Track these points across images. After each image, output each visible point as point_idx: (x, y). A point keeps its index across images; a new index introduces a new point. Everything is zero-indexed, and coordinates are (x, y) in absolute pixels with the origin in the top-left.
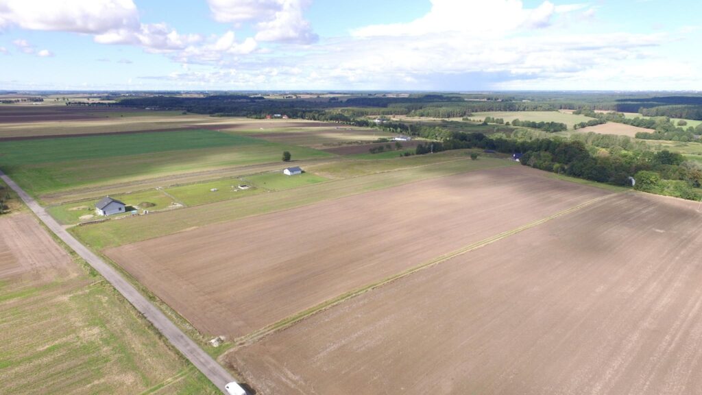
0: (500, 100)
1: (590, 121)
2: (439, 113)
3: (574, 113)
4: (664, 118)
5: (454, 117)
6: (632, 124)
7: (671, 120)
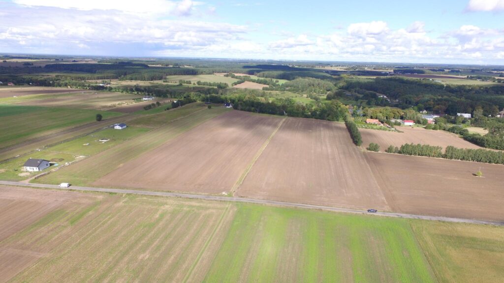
0: (171, 66)
1: (238, 81)
2: (145, 77)
3: (225, 76)
4: (269, 79)
5: (155, 80)
6: (257, 82)
7: (273, 80)
